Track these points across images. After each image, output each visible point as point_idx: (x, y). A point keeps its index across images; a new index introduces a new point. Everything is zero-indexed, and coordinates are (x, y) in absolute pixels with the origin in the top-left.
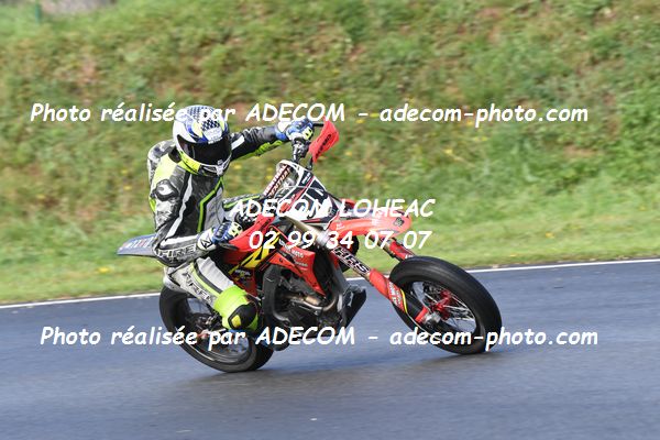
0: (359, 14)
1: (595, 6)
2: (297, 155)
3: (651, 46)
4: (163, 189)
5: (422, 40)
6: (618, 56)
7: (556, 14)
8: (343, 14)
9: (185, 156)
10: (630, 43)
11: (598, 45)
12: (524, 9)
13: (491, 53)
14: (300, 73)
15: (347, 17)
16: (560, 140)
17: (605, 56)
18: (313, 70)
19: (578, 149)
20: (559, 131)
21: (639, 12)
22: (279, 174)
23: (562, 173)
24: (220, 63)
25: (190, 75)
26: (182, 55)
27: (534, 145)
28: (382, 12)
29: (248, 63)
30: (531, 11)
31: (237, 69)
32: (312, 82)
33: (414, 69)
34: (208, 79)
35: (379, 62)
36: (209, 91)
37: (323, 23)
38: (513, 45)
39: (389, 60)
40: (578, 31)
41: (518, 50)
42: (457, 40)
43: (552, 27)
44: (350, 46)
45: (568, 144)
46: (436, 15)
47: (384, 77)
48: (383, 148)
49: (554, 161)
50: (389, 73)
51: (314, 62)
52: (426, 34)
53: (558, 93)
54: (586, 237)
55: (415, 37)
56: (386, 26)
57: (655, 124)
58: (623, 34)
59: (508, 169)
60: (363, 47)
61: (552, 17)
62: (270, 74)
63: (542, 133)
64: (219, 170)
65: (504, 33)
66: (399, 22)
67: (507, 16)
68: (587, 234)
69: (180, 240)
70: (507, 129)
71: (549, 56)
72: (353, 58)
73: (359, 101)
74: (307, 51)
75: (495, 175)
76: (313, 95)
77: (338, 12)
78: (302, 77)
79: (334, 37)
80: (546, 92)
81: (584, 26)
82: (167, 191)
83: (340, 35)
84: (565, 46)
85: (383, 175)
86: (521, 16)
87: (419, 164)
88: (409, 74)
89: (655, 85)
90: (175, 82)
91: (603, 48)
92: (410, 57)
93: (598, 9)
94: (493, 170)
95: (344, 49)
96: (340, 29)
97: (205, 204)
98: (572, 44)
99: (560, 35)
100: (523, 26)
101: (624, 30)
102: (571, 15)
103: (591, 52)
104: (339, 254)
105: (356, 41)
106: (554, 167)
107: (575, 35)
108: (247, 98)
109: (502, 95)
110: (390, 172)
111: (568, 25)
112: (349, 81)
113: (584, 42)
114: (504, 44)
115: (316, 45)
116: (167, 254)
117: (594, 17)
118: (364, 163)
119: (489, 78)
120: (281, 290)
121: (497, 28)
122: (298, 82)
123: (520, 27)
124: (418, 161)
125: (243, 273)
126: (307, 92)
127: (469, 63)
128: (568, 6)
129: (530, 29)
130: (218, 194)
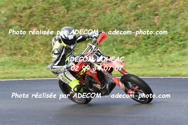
0: (69, 3)
1: (135, 5)
3: (151, 17)
5: (87, 11)
6: (142, 19)
8: (64, 3)
10: (145, 16)
11: (136, 16)
12: (116, 4)
13: (106, 16)
14: (51, 19)
15: (66, 4)
16: (124, 42)
17: (138, 19)
18: (55, 18)
19: (129, 45)
20: (124, 39)
21: (148, 7)
22: (87, 48)
23: (124, 51)
24: (28, 15)
25: (20, 18)
26: (17, 12)
27: (117, 43)
28: (76, 3)
29: (36, 15)
30: (118, 5)
31: (33, 17)
32: (54, 22)
33: (84, 20)
34: (25, 19)
35: (74, 17)
36: (25, 23)
37: (59, 5)
38: (112, 14)
39: (77, 17)
40: (131, 11)
41: (113, 16)
42: (96, 12)
43: (124, 10)
44: (66, 12)
45: (126, 43)
46: (91, 5)
47: (75, 21)
49: (122, 48)
50: (77, 20)
51: (56, 16)
52: (88, 10)
53: (124, 29)
54: (130, 70)
55: (85, 10)
56: (77, 7)
57: (151, 39)
58: (143, 13)
59: (109, 49)
60: (70, 12)
61: (124, 7)
62: (43, 19)
63: (119, 40)
64: (72, 47)
65: (110, 11)
66: (80, 6)
67: (111, 6)
68: (130, 69)
69: (58, 67)
70: (110, 38)
71: (122, 18)
72: (67, 16)
74: (53, 13)
75: (106, 51)
76: (55, 25)
77: (63, 2)
78: (52, 20)
79: (61, 9)
80: (121, 28)
81: (133, 10)
82: (56, 52)
83: (63, 9)
84: (127, 15)
86: (115, 6)
87: (84, 47)
88: (82, 21)
89: (152, 28)
90: (15, 20)
91: (137, 17)
92: (83, 16)
93: (137, 5)
94: (105, 49)
95: (64, 13)
96: (63, 7)
97: (68, 56)
98: (129, 15)
99: (126, 12)
101: (143, 12)
102: (129, 7)
103: (134, 17)
105: (68, 11)
106: (122, 49)
107: (130, 13)
108: (36, 25)
109: (108, 28)
111: (128, 10)
112: (65, 22)
113: (132, 15)
114: (110, 14)
115: (56, 11)
116: (54, 70)
117: (135, 8)
119: (105, 23)
121: (108, 9)
122: (51, 21)
123: (114, 9)
126: (53, 24)
127: (99, 19)
128: (128, 4)
129: (117, 10)
130: (73, 53)
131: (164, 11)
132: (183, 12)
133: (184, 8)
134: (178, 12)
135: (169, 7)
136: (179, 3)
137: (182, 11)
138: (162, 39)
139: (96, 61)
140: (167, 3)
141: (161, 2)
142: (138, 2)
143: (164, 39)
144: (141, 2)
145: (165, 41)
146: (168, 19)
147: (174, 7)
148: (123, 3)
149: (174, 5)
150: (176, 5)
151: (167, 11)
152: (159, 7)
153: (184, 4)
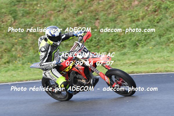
0: (15, 12)
1: (77, 11)
2: (80, 40)
3: (92, 21)
4: (42, 49)
5: (33, 19)
6: (84, 24)
7: (68, 13)
8: (11, 12)
9: (49, 40)
10: (87, 20)
11: (79, 21)
12: (59, 11)
13: (50, 23)
15: (12, 13)
16: (69, 46)
17: (81, 24)
18: (3, 27)
20: (69, 43)
21: (89, 12)
22: (75, 45)
28: (22, 12)
30: (61, 12)
32: (3, 30)
33: (30, 27)
35: (21, 25)
37: (6, 15)
38: (57, 21)
39: (24, 24)
40: (73, 17)
41: (58, 22)
42: (42, 19)
44: (13, 21)
46: (36, 13)
48: (23, 48)
51: (4, 25)
52: (34, 18)
55: (31, 18)
56: (23, 16)
57: (94, 41)
58: (85, 18)
60: (17, 21)
61: (66, 13)
63: (64, 44)
64: (58, 44)
65: (54, 18)
66: (26, 15)
67: (55, 13)
69: (47, 63)
71: (66, 24)
72: (14, 24)
73: (16, 35)
74: (1, 22)
76: (3, 34)
77: (10, 12)
79: (9, 18)
81: (75, 16)
82: (43, 50)
83: (10, 18)
84: (70, 21)
85: (23, 55)
86: (58, 13)
87: (32, 52)
89: (93, 31)
91: (80, 22)
92: (29, 24)
95: (11, 22)
96: (10, 16)
97: (54, 53)
98: (72, 21)
99: (69, 18)
100: (59, 16)
101: (85, 17)
102: (72, 13)
103: (77, 23)
104: (91, 68)
105: (15, 19)
107: (72, 18)
110: (25, 54)
111: (71, 16)
113: (75, 20)
114: (54, 20)
115: (4, 20)
117: (77, 14)
118: (17, 52)
120: (75, 78)
121: (52, 16)
123: (58, 16)
124: (32, 51)
125: (64, 73)
126: (2, 33)
127: (45, 25)
128: (71, 11)
129: (61, 17)
130: (58, 51)
131: (104, 15)
132: (121, 15)
133: (122, 11)
134: (116, 16)
135: (108, 11)
136: (117, 8)
137: (120, 14)
138: (104, 41)
139: (83, 57)
140: (106, 8)
141: (100, 8)
142: (80, 8)
143: (105, 41)
144: (82, 8)
145: (107, 43)
146: (108, 22)
147: (112, 12)
148: (66, 9)
149: (112, 9)
150: (114, 10)
151: (106, 15)
152: (99, 12)
153: (121, 8)
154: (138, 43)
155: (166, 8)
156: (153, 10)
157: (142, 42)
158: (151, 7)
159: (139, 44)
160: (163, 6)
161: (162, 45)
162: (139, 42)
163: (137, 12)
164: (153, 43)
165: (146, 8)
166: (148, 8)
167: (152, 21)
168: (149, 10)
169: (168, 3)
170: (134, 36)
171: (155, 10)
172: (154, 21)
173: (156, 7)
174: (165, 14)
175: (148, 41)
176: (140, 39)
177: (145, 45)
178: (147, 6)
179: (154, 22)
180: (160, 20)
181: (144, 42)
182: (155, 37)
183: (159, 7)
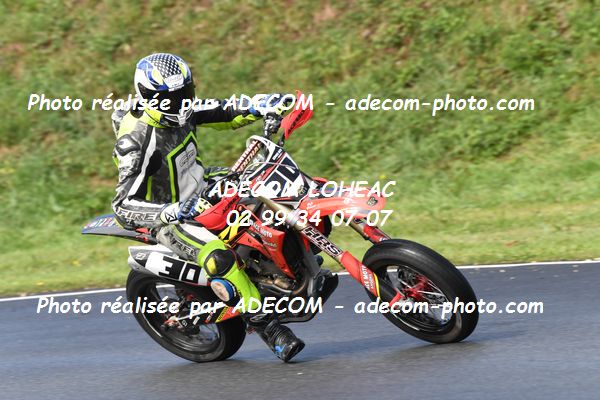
1: (114, 43)
2: (268, 130)
4: (122, 143)
7: (78, 50)
11: (119, 80)
12: (47, 44)
13: (15, 87)
16: (85, 171)
17: (126, 90)
19: (102, 179)
20: (84, 163)
22: (248, 150)
23: (88, 203)
27: (60, 176)
30: (53, 46)
38: (37, 80)
40: (99, 66)
41: (41, 84)
43: (74, 62)
45: (93, 175)
49: (80, 191)
53: (81, 125)
54: (112, 264)
59: (35, 199)
61: (74, 53)
63: (67, 164)
64: (181, 120)
67: (30, 51)
68: (112, 261)
70: (33, 161)
71: (72, 90)
75: (22, 205)
80: (71, 124)
81: (105, 61)
82: (127, 144)
84: (88, 81)
86: (44, 51)
91: (123, 83)
93: (119, 45)
94: (20, 200)
97: (173, 159)
98: (94, 79)
99: (83, 69)
100: (46, 61)
102: (92, 51)
103: (113, 86)
106: (80, 197)
107: (96, 70)
109: (27, 128)
111: (90, 60)
113: (105, 77)
114: (27, 78)
117: (114, 53)
119: (14, 111)
121: (21, 63)
123: (43, 63)
128: (89, 43)
129: (53, 64)
130: (188, 149)
131: (213, 58)
132: (274, 58)
133: (278, 45)
134: (257, 61)
135: (227, 44)
136: (259, 31)
137: (269, 55)
138: (212, 153)
139: (279, 195)
140: (221, 33)
141: (198, 30)
142: (122, 33)
143: (218, 153)
144: (131, 34)
145: (223, 160)
146: (226, 85)
147: (243, 45)
148: (70, 38)
149: (243, 37)
150: (249, 38)
151: (221, 58)
152: (193, 46)
153: (275, 33)
154: (339, 159)
155: (438, 34)
156: (388, 39)
157: (353, 157)
158: (381, 28)
159: (342, 164)
160: (425, 25)
161: (424, 166)
162: (342, 155)
163: (334, 48)
164: (391, 160)
165: (366, 32)
166: (373, 32)
167: (388, 80)
168: (375, 38)
169: (445, 14)
170: (323, 134)
171: (397, 40)
172: (395, 81)
173: (401, 29)
174: (433, 52)
175: (375, 151)
176: (345, 146)
177: (362, 167)
178: (369, 26)
179: (394, 86)
180: (416, 75)
181: (359, 157)
182: (399, 137)
183: (413, 30)
